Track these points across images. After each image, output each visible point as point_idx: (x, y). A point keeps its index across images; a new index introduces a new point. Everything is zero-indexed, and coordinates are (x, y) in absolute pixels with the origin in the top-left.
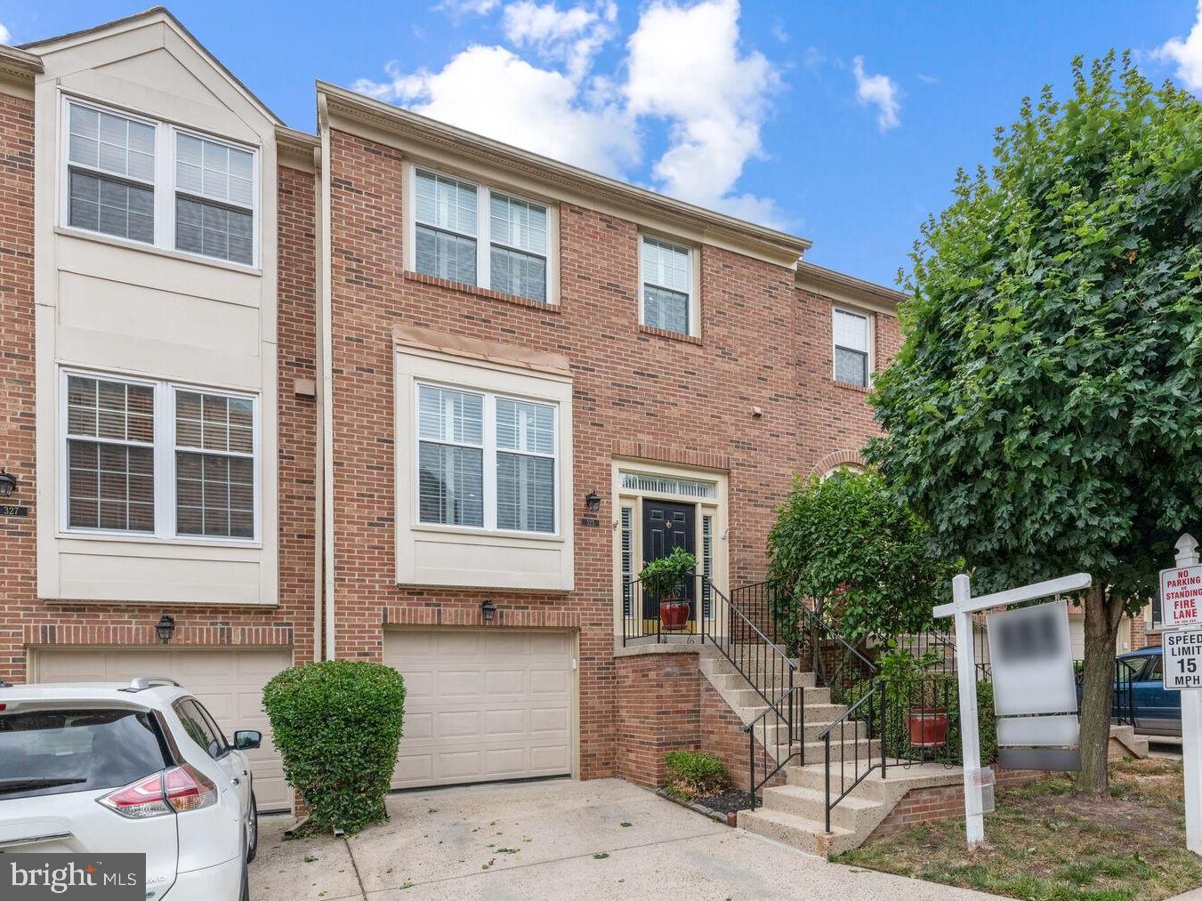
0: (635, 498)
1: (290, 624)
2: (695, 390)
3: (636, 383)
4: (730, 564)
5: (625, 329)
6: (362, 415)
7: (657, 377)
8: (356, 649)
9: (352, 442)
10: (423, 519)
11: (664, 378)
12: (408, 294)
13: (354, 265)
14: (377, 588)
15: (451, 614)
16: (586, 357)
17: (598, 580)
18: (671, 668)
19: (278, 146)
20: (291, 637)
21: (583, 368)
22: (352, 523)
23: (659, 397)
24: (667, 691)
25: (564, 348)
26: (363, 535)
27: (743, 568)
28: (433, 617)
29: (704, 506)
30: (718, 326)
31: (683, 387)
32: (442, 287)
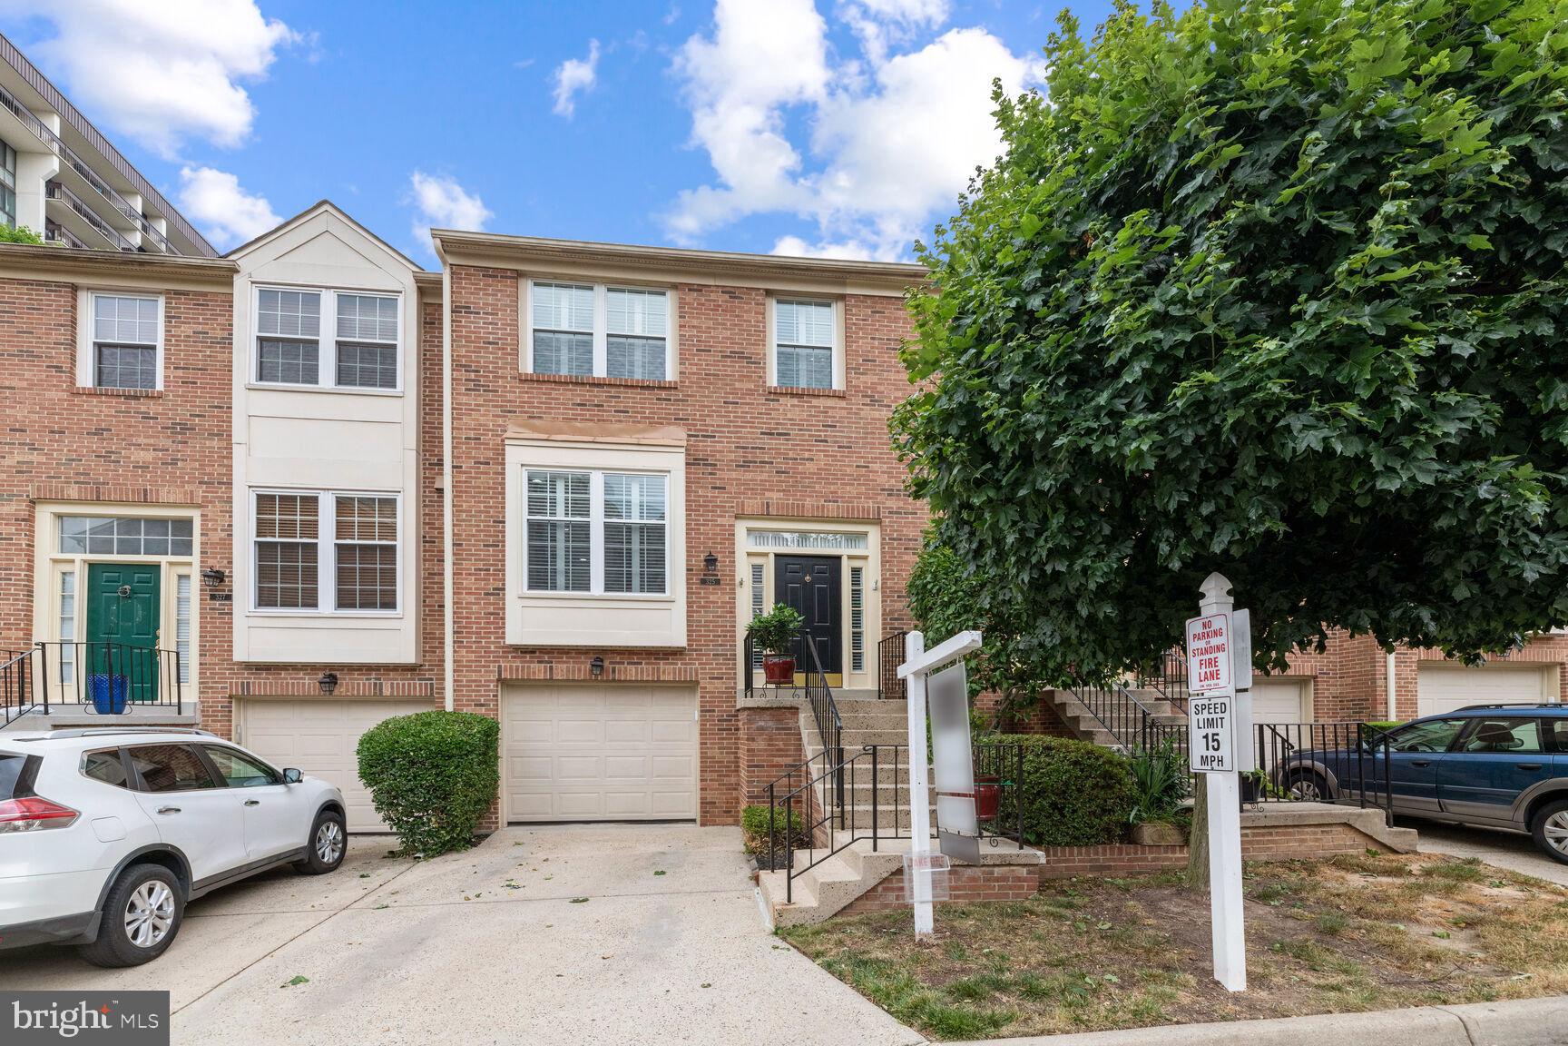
0: (766, 555)
1: (432, 679)
2: (837, 442)
3: (764, 444)
4: (883, 615)
5: (750, 392)
6: (479, 502)
7: (789, 434)
8: (473, 701)
9: (471, 525)
10: (531, 587)
11: (797, 435)
12: (523, 392)
13: (473, 376)
14: (492, 649)
15: (561, 670)
16: (706, 425)
17: (720, 636)
18: (764, 722)
19: (419, 288)
20: (432, 689)
21: (703, 436)
22: (470, 594)
23: (791, 454)
24: (760, 744)
25: (681, 419)
26: (480, 604)
27: (896, 619)
28: (545, 672)
29: (850, 557)
30: (866, 374)
31: (822, 441)
32: (555, 382)
